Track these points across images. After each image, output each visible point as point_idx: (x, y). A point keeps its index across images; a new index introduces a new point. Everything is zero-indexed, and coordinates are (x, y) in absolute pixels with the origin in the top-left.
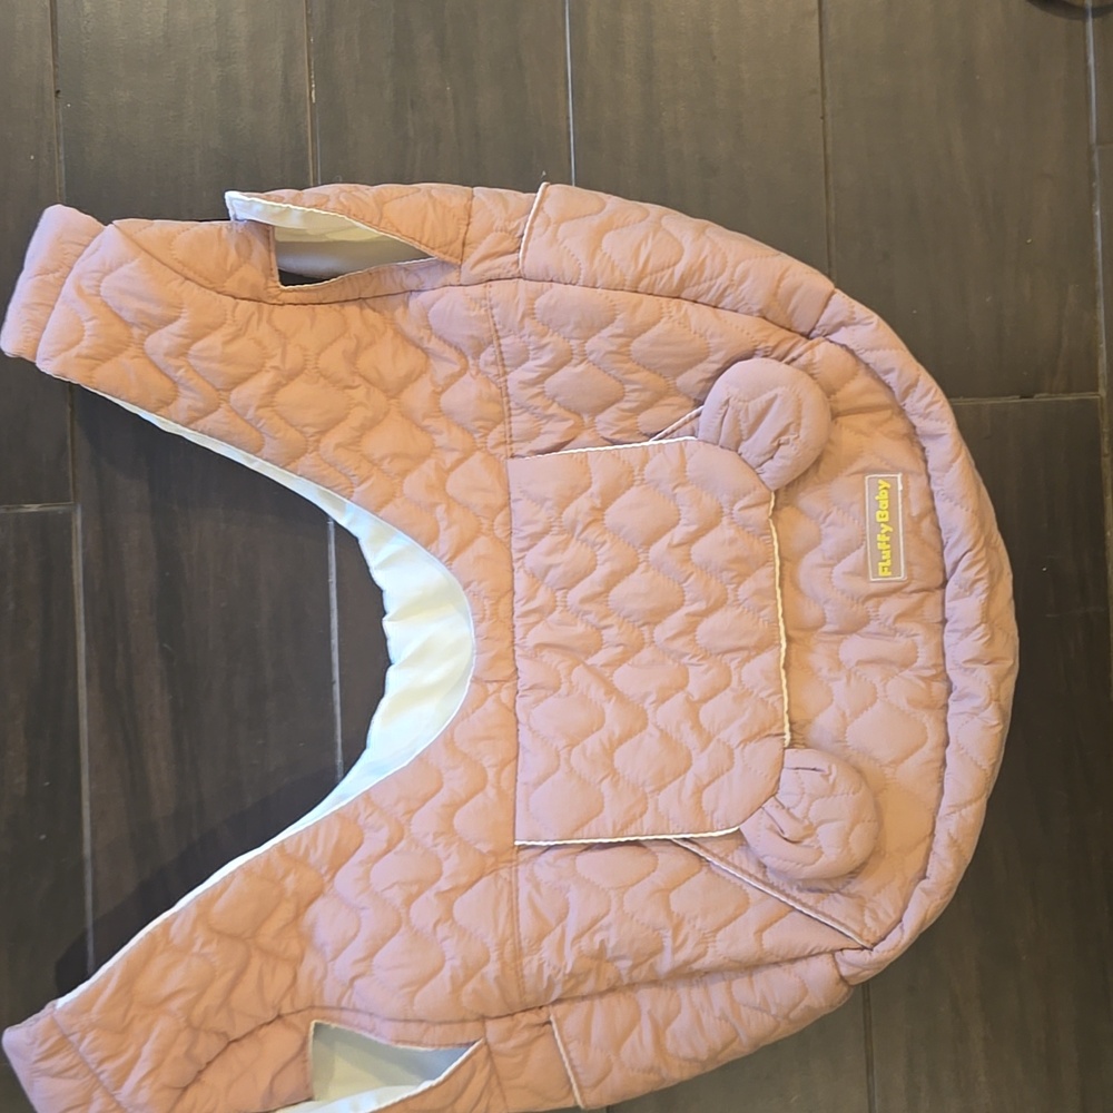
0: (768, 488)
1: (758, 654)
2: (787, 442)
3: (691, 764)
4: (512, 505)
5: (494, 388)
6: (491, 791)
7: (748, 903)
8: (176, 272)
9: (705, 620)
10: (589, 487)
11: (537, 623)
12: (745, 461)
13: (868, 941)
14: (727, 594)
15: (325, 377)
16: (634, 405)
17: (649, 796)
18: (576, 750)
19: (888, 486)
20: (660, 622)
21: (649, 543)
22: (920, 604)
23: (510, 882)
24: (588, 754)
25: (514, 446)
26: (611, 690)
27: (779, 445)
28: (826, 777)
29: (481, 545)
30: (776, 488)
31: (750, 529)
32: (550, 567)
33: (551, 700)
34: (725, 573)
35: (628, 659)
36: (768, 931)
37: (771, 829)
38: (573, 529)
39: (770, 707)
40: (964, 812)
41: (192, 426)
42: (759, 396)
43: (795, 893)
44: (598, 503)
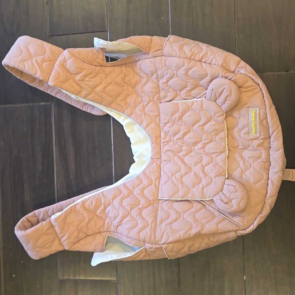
0: (224, 112)
1: (220, 154)
2: (228, 100)
3: (201, 181)
4: (160, 115)
5: (155, 85)
6: (153, 185)
7: (215, 217)
8: (82, 61)
9: (207, 145)
10: (179, 111)
11: (166, 145)
12: (218, 105)
13: (245, 228)
14: (213, 139)
15: (117, 84)
16: (189, 89)
17: (191, 189)
18: (174, 176)
19: (255, 112)
20: (196, 145)
21: (193, 125)
22: (263, 143)
23: (156, 208)
24: (176, 177)
25: (161, 100)
26: (183, 162)
27: (226, 100)
28: (235, 188)
29: (153, 125)
30: (226, 111)
31: (219, 122)
32: (169, 131)
33: (169, 164)
34: (212, 133)
35: (188, 154)
36: (220, 224)
37: (220, 200)
38: (175, 122)
39: (223, 168)
40: (273, 198)
41: (86, 98)
42: (221, 88)
43: (227, 215)
44: (181, 115)
